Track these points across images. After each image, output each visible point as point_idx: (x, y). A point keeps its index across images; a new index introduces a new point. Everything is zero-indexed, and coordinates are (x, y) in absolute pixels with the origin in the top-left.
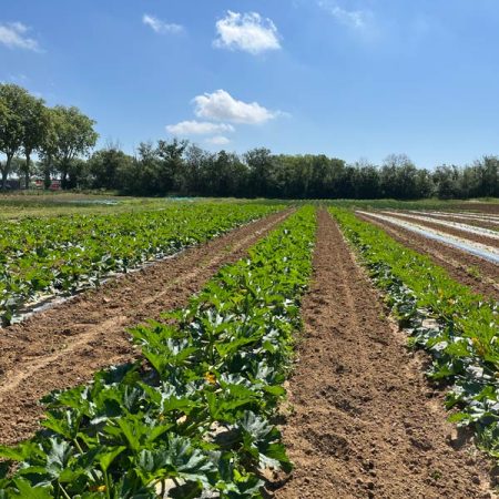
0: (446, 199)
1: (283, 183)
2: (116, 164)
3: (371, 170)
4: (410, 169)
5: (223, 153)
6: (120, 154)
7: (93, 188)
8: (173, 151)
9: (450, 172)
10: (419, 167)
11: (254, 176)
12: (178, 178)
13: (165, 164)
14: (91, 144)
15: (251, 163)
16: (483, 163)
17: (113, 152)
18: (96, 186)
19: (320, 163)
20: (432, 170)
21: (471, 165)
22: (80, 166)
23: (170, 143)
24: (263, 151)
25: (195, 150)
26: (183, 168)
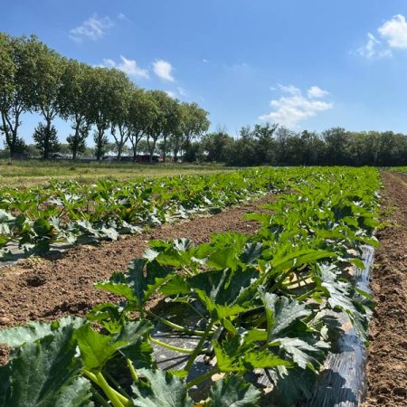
1: (356, 154)
2: (223, 143)
5: (305, 132)
6: (226, 136)
7: (206, 161)
8: (266, 132)
11: (331, 150)
12: (270, 152)
13: (260, 142)
14: (205, 129)
15: (329, 139)
17: (221, 134)
18: (209, 159)
22: (197, 146)
23: (264, 126)
24: (337, 130)
25: (284, 131)
26: (274, 145)
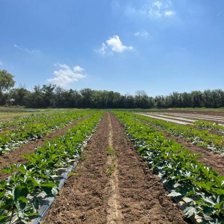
0: (160, 108)
1: (97, 102)
2: (24, 94)
3: (131, 97)
4: (146, 97)
5: (71, 90)
6: (25, 90)
7: (13, 105)
8: (49, 89)
9: (161, 98)
10: (149, 96)
11: (84, 99)
12: (52, 100)
13: (46, 95)
14: (12, 86)
15: (83, 94)
16: (173, 94)
17: (22, 89)
18: (14, 104)
19: (111, 94)
20: (154, 97)
21: (169, 95)
22: (7, 96)
23: (48, 86)
24: (87, 90)
25: (59, 89)
26: (54, 97)
